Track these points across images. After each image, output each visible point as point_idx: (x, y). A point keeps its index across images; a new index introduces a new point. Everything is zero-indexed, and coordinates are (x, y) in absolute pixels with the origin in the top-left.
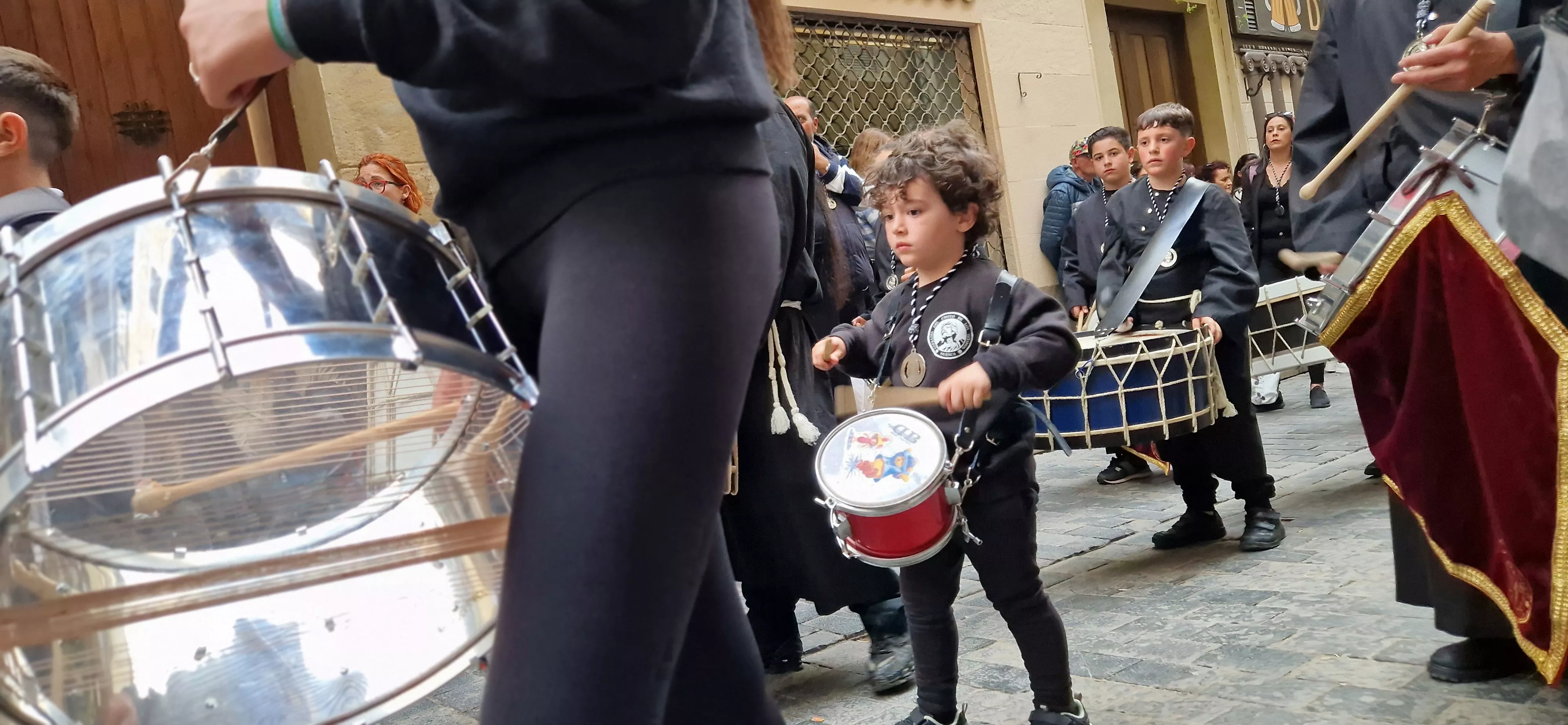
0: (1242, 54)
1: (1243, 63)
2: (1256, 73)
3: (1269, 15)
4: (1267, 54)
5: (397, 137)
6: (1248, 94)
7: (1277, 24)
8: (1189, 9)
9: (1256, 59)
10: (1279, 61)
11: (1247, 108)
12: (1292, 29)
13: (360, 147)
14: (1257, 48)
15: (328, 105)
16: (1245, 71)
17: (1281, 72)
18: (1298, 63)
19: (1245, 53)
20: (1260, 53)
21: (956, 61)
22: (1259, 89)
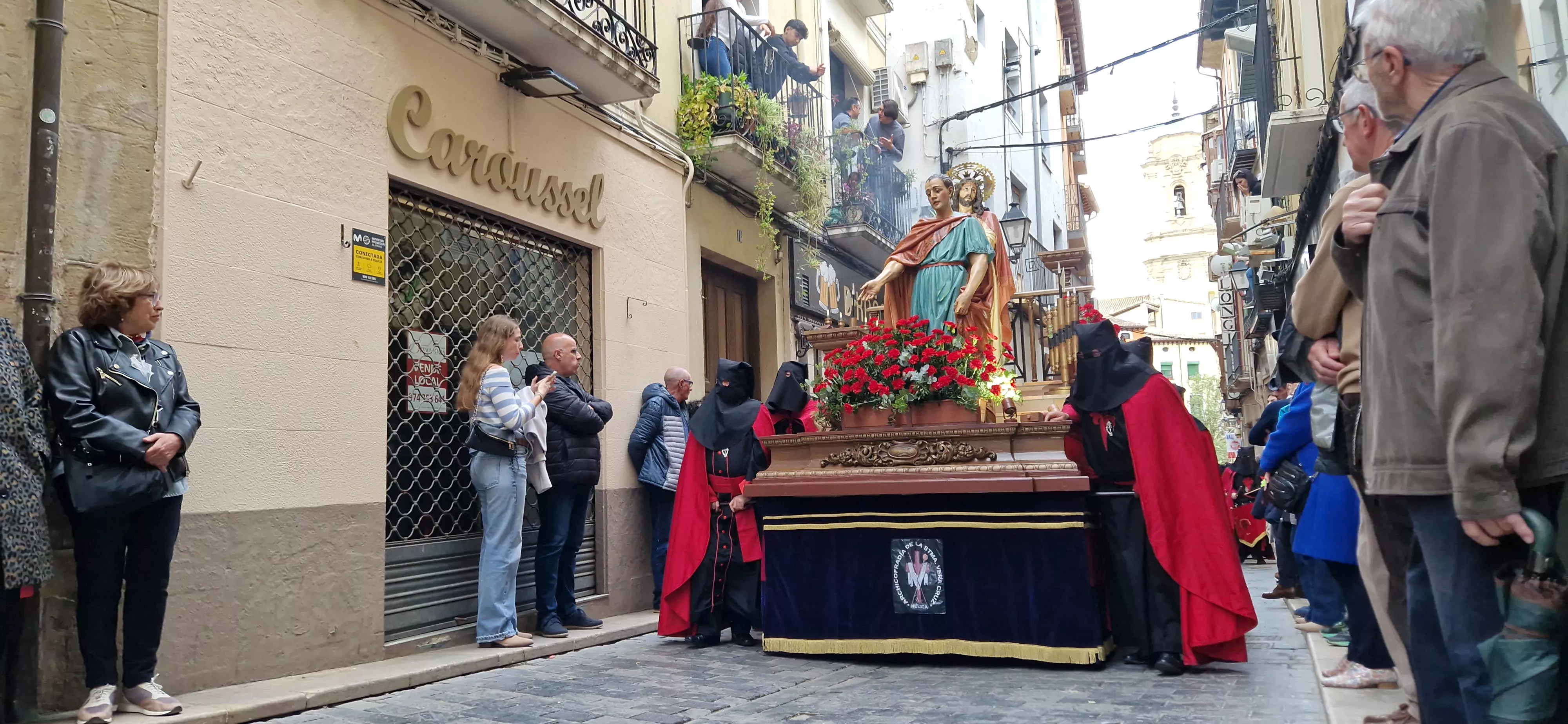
0: (796, 322)
1: (796, 329)
2: (804, 340)
3: (818, 296)
4: (813, 326)
7: (823, 304)
8: (765, 278)
9: (806, 329)
12: (833, 311)
14: (807, 320)
16: (797, 336)
19: (798, 322)
20: (810, 324)
21: (576, 274)
22: (806, 352)
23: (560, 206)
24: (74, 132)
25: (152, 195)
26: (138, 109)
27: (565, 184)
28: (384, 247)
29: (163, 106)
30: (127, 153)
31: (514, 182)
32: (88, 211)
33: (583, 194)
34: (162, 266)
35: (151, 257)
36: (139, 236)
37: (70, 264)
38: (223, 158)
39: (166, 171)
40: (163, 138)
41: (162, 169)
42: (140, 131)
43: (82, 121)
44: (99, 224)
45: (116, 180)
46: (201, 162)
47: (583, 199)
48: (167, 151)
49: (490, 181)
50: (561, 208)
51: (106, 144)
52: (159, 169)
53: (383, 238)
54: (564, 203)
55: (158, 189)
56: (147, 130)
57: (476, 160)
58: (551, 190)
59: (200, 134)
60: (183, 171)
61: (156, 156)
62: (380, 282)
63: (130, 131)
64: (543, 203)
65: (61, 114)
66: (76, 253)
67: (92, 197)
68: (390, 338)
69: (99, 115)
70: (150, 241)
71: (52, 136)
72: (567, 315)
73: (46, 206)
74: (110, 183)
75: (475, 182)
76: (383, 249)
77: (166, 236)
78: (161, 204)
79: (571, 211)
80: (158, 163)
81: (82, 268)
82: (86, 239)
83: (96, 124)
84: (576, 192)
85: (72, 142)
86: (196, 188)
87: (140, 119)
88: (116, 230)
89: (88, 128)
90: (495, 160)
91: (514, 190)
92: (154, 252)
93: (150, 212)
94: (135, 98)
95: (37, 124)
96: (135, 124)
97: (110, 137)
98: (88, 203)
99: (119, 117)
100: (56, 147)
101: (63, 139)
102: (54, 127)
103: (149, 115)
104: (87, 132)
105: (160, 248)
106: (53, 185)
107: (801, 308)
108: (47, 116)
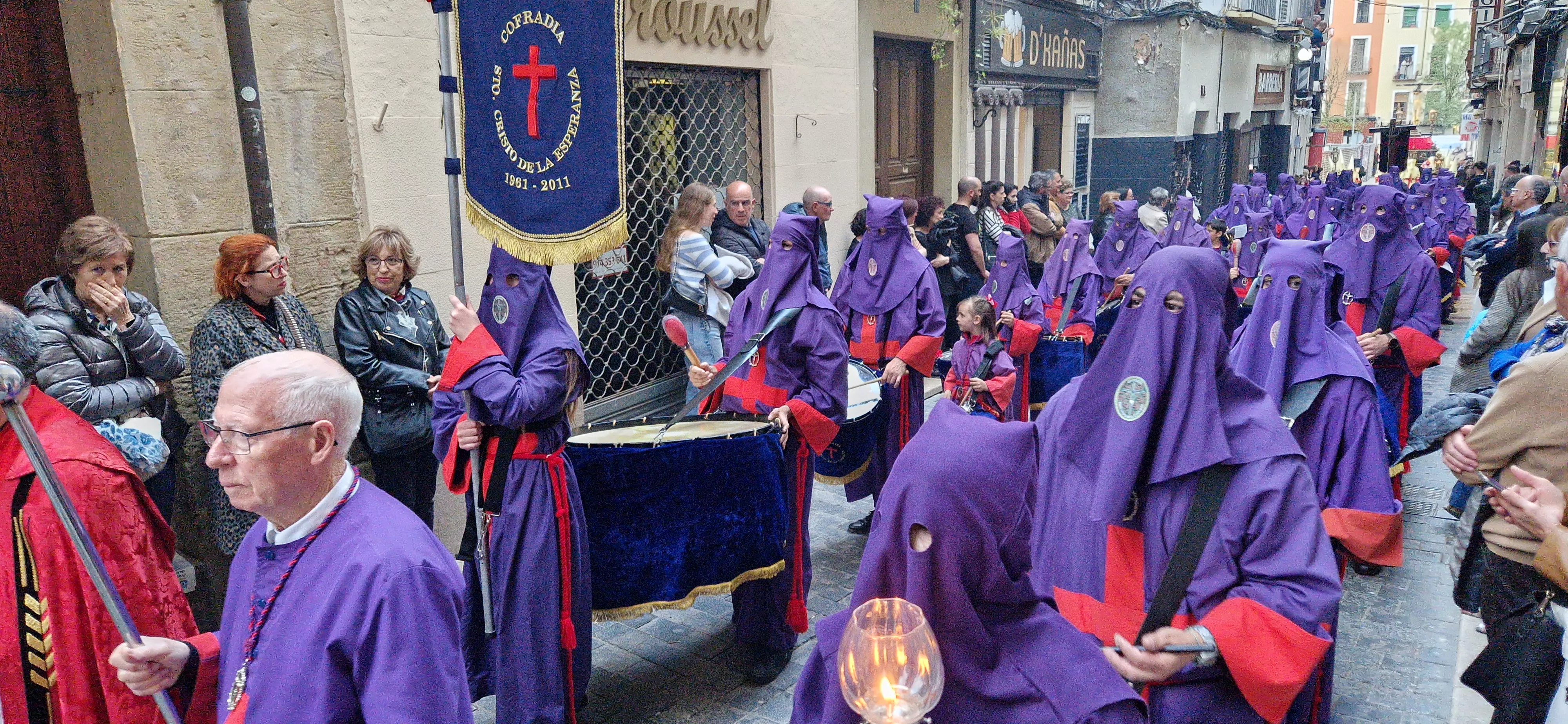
0: (975, 89)
1: (975, 97)
2: (983, 107)
3: (1001, 51)
4: (994, 89)
5: (213, 204)
6: (974, 124)
7: (1005, 61)
8: (941, 66)
9: (985, 94)
10: (1002, 94)
11: (971, 137)
12: (1017, 65)
13: (173, 216)
14: (987, 83)
15: (141, 173)
16: (975, 104)
17: (1002, 103)
18: (1016, 95)
19: (977, 88)
20: (989, 88)
21: (745, 101)
22: (984, 121)
23: (727, 37)
24: (273, 100)
25: (349, 144)
26: (324, 60)
27: (731, 10)
29: (346, 51)
30: (320, 108)
31: (680, 26)
32: (297, 174)
33: (750, 15)
34: (367, 212)
36: (344, 187)
37: (291, 228)
38: (406, 89)
39: (358, 119)
40: (350, 85)
41: (354, 116)
42: (329, 83)
43: (281, 87)
44: (309, 184)
45: (317, 138)
46: (387, 105)
47: (750, 21)
48: (356, 99)
49: (656, 34)
50: (728, 40)
51: (302, 103)
52: (351, 117)
54: (731, 32)
55: (353, 138)
56: (335, 79)
57: (641, 14)
58: (718, 24)
59: (380, 71)
60: (372, 115)
61: (347, 105)
63: (319, 85)
64: (710, 39)
65: (259, 85)
66: (294, 217)
67: (299, 159)
69: (293, 78)
70: (354, 190)
71: (256, 114)
72: (737, 147)
73: (262, 181)
74: (312, 141)
75: (641, 37)
77: (367, 184)
78: (358, 152)
79: (738, 39)
80: (350, 112)
81: (302, 229)
82: (300, 201)
83: (292, 87)
84: (743, 15)
85: (273, 110)
86: (386, 128)
87: (328, 71)
88: (324, 186)
89: (284, 92)
90: (659, 8)
91: (681, 36)
92: (358, 199)
93: (350, 162)
94: (320, 51)
95: (242, 104)
96: (324, 77)
97: (304, 96)
98: (296, 166)
99: (310, 74)
100: (261, 123)
101: (265, 109)
102: (256, 103)
103: (335, 64)
104: (284, 97)
105: (363, 195)
106: (266, 161)
107: (981, 72)
108: (249, 94)
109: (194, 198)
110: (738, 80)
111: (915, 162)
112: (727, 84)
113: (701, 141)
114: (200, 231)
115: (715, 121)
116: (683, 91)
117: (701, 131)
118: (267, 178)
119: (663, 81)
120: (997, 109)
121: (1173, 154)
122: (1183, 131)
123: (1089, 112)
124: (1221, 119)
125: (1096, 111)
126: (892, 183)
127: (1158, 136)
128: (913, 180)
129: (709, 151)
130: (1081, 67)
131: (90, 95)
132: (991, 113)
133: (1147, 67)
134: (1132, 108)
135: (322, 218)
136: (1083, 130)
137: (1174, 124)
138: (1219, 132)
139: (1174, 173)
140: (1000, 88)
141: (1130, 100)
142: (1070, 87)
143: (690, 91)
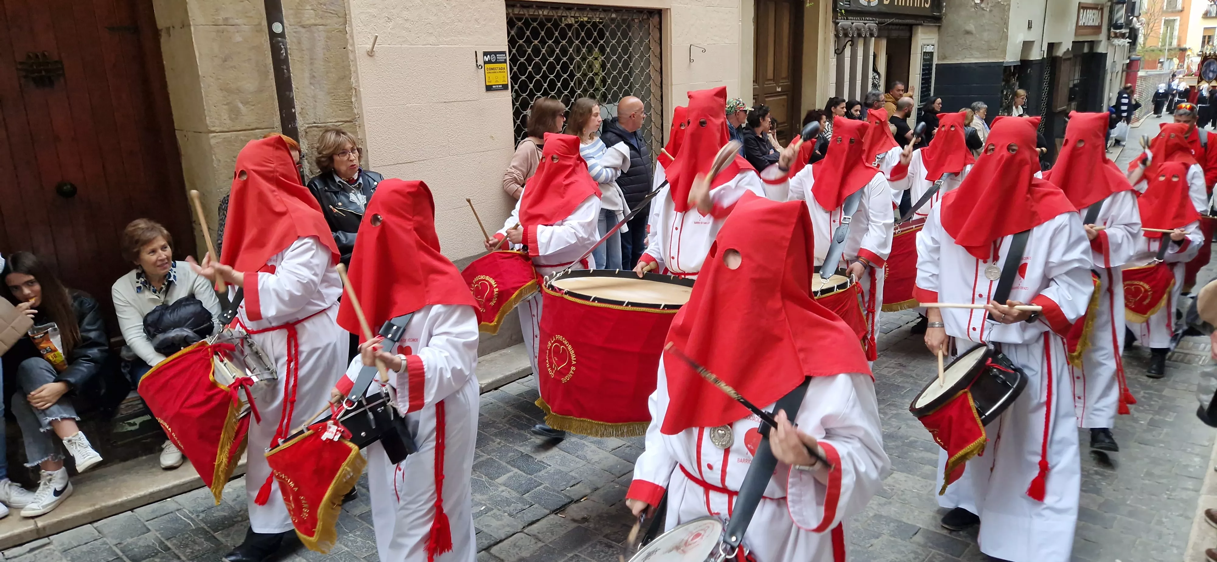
0: (836, 24)
1: (837, 30)
2: (843, 38)
4: (852, 23)
5: (253, 109)
6: (835, 52)
7: (863, 1)
8: (808, 5)
9: (846, 27)
10: (859, 28)
11: (833, 61)
12: (872, 4)
13: (225, 117)
14: (847, 19)
15: (202, 85)
16: (837, 36)
17: (859, 35)
18: (872, 28)
19: (838, 23)
20: (848, 23)
21: (650, 34)
22: (844, 49)
24: (295, 32)
25: (350, 66)
28: (506, 60)
30: (329, 38)
32: (313, 88)
34: (363, 117)
35: (356, 111)
36: (346, 98)
37: (308, 127)
38: (391, 25)
39: (356, 47)
40: (351, 21)
41: (353, 45)
42: (335, 20)
43: (300, 22)
44: (321, 95)
45: (327, 61)
46: (377, 36)
48: (354, 31)
51: (316, 35)
52: (351, 46)
53: (504, 53)
55: (352, 61)
56: (339, 17)
59: (372, 11)
60: (367, 43)
61: (348, 36)
62: (505, 87)
63: (329, 21)
65: (285, 21)
66: (311, 119)
67: (314, 77)
68: (515, 123)
69: (309, 15)
70: (353, 100)
71: (283, 43)
72: (642, 70)
73: (287, 93)
74: (322, 63)
76: (505, 62)
77: (363, 95)
78: (356, 72)
80: (350, 41)
81: (316, 129)
82: (315, 108)
83: (308, 22)
85: (295, 40)
86: (377, 54)
87: (334, 10)
88: (332, 97)
89: (303, 26)
92: (356, 106)
93: (350, 79)
95: (273, 35)
96: (331, 15)
97: (317, 29)
98: (312, 81)
99: (321, 13)
100: (286, 49)
101: (289, 39)
102: (282, 35)
103: (339, 5)
104: (303, 30)
105: (360, 104)
106: (289, 77)
107: (841, 10)
108: (277, 28)
109: (240, 105)
110: (645, 17)
111: (786, 83)
112: (636, 21)
113: (614, 66)
114: (244, 128)
115: (625, 50)
116: (601, 26)
117: (614, 58)
118: (290, 90)
119: (586, 19)
120: (855, 41)
121: (1002, 77)
122: (1012, 57)
123: (933, 42)
124: (1045, 47)
125: (939, 42)
126: (767, 99)
127: (990, 61)
128: (785, 97)
129: (620, 73)
130: (927, 6)
131: (168, 29)
132: (850, 42)
133: (983, 5)
134: (969, 39)
135: (331, 121)
136: (928, 57)
137: (1004, 52)
138: (1043, 58)
139: (1002, 92)
140: (858, 23)
141: (968, 33)
142: (918, 22)
143: (606, 26)
